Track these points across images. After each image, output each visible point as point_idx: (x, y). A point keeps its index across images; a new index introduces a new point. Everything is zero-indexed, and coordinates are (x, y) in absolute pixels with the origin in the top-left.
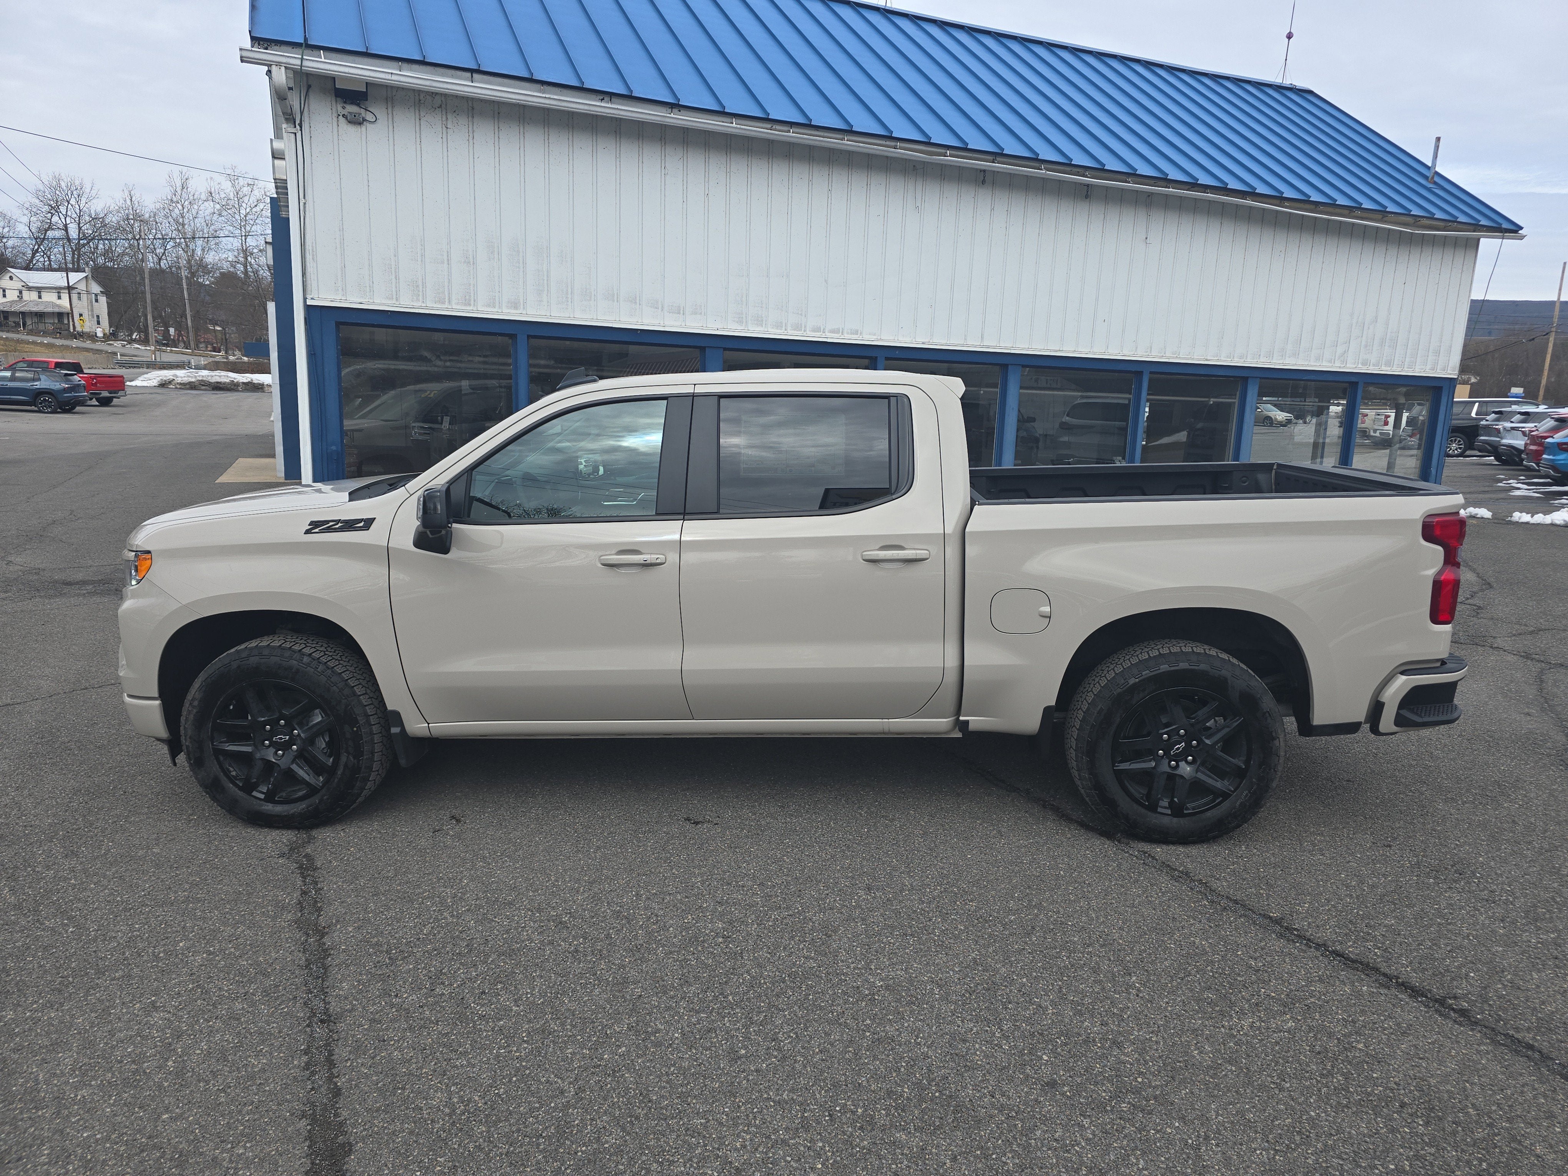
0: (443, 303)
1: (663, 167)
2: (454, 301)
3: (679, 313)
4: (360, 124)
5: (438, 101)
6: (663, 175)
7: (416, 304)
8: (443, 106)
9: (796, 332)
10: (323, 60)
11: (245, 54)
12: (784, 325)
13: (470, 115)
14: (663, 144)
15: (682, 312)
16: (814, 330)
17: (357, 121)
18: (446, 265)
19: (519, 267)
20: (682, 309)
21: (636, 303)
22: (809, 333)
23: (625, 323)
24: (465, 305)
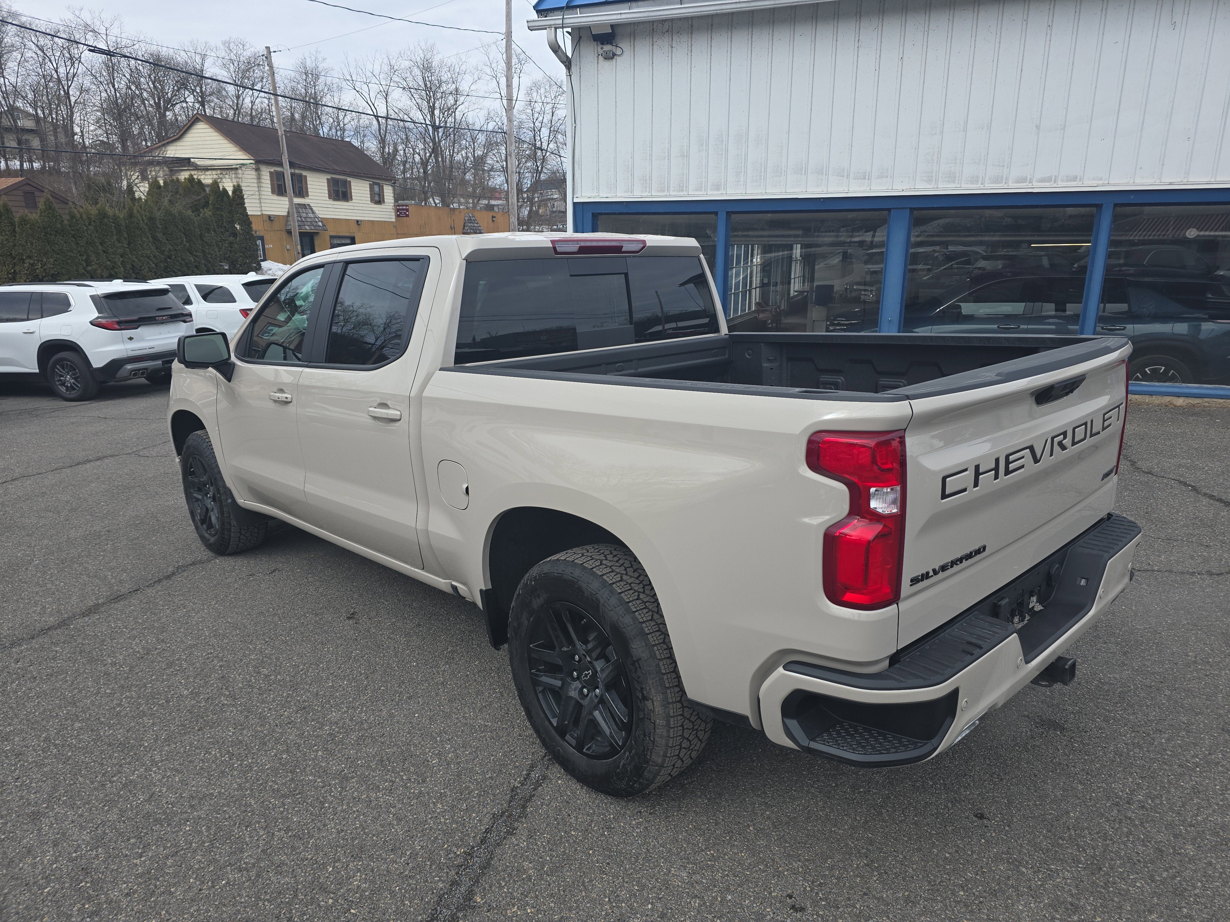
0: (664, 191)
1: (857, 41)
2: (672, 189)
3: (865, 179)
4: (612, 58)
5: (666, 25)
6: (856, 48)
7: (644, 194)
8: (670, 30)
9: (995, 185)
10: (579, 15)
11: (531, 24)
12: (981, 179)
13: (690, 32)
14: (858, 18)
15: (867, 177)
16: (1018, 181)
17: (610, 57)
18: (667, 161)
19: (722, 154)
20: (867, 174)
21: (822, 174)
22: (1011, 185)
23: (790, 193)
24: (680, 191)
